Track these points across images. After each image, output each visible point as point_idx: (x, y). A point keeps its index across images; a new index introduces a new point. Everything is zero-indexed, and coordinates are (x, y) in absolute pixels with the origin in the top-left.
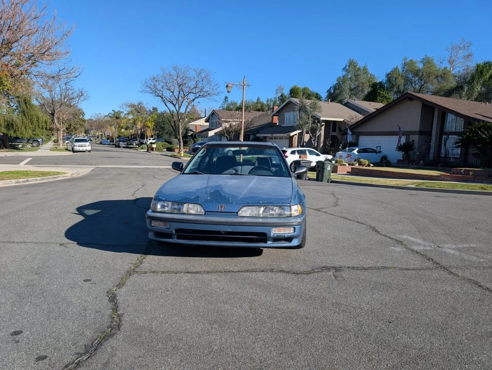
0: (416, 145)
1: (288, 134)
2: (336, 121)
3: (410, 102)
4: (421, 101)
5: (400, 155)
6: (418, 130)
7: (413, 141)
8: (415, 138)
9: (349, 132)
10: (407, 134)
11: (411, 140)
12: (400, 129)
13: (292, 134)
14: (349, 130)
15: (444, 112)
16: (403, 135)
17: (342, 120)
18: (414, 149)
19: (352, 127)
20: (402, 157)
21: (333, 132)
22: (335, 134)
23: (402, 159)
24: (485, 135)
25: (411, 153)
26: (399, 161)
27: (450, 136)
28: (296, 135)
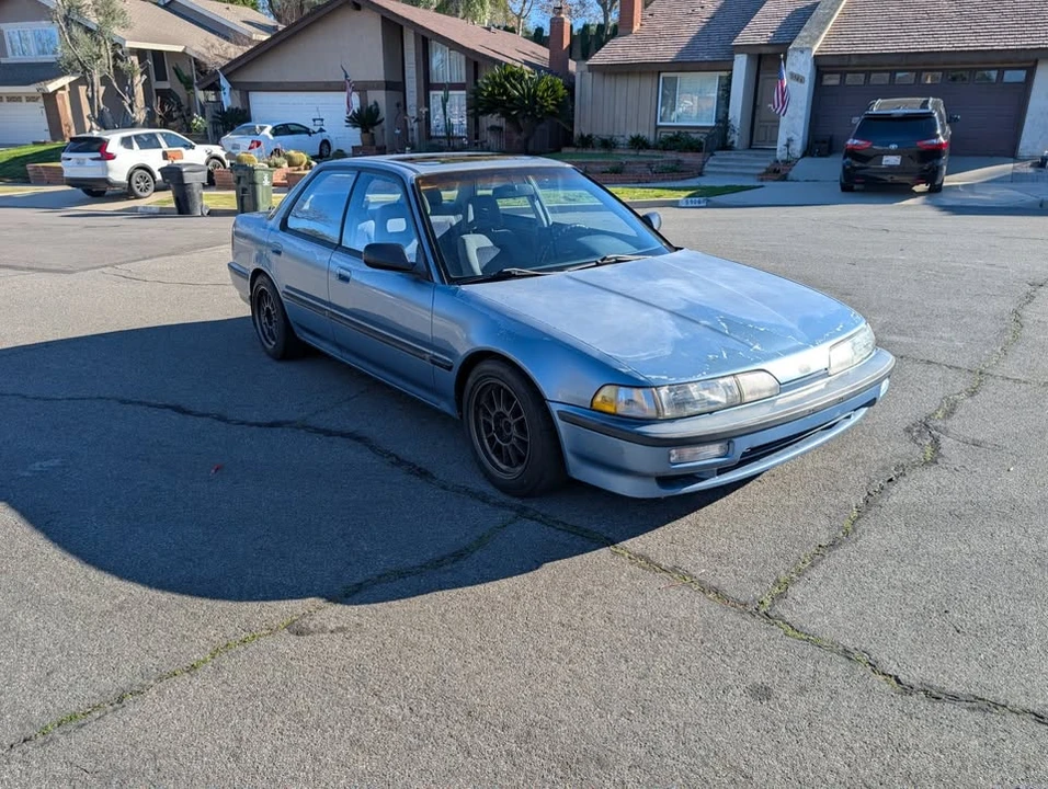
0: (383, 113)
1: (38, 86)
2: (161, 52)
3: (355, 15)
4: (378, 12)
5: (354, 136)
6: (383, 79)
7: (376, 104)
8: (379, 97)
9: (224, 83)
10: (362, 88)
11: (370, 103)
12: (346, 76)
13: (51, 87)
14: (222, 76)
15: (426, 39)
16: (354, 90)
17: (179, 49)
18: (381, 121)
19: (230, 69)
20: (360, 140)
21: (157, 79)
22: (165, 85)
23: (361, 144)
24: (518, 91)
25: (377, 130)
26: (354, 148)
27: (451, 92)
28: (63, 88)
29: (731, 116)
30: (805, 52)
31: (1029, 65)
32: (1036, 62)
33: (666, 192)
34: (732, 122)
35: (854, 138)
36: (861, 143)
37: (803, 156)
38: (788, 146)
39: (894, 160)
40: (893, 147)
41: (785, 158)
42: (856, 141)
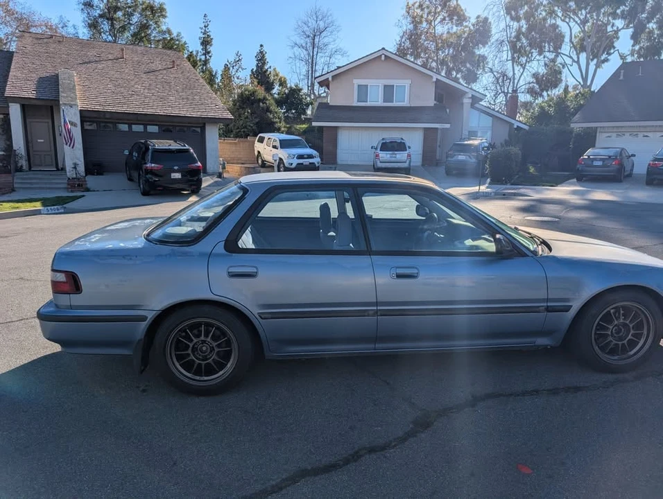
29: (15, 147)
30: (74, 107)
31: (201, 125)
32: (205, 124)
33: (20, 204)
34: (18, 151)
35: (151, 163)
36: (156, 165)
37: (86, 175)
38: (75, 168)
39: (177, 176)
40: (176, 168)
41: (75, 176)
42: (153, 165)
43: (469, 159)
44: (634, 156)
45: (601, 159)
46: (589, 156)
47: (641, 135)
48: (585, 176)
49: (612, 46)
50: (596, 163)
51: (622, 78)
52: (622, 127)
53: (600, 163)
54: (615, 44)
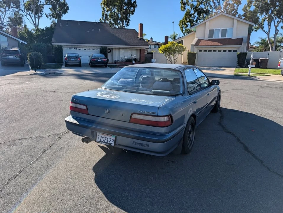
43: (15, 58)
44: (81, 57)
45: (74, 58)
46: (69, 57)
47: (78, 49)
48: (69, 64)
49: (41, 11)
50: (72, 59)
51: (61, 26)
52: (71, 45)
53: (74, 59)
54: (43, 10)
